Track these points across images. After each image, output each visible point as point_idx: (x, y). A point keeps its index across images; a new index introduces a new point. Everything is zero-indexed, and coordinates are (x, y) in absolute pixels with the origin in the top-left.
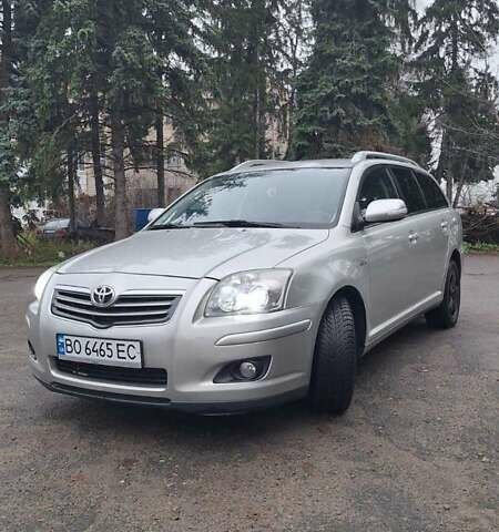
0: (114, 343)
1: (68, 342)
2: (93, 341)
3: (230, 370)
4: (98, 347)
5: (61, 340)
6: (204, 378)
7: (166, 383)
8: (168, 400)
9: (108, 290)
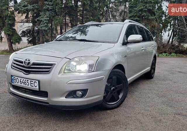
0: (30, 80)
1: (15, 79)
2: (22, 79)
3: (72, 94)
4: (24, 81)
5: (12, 78)
6: (62, 96)
7: (47, 97)
8: (48, 103)
9: (29, 60)
